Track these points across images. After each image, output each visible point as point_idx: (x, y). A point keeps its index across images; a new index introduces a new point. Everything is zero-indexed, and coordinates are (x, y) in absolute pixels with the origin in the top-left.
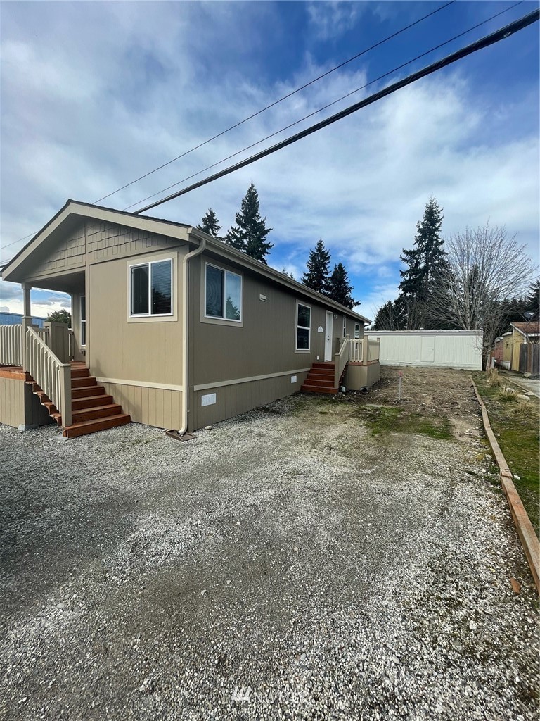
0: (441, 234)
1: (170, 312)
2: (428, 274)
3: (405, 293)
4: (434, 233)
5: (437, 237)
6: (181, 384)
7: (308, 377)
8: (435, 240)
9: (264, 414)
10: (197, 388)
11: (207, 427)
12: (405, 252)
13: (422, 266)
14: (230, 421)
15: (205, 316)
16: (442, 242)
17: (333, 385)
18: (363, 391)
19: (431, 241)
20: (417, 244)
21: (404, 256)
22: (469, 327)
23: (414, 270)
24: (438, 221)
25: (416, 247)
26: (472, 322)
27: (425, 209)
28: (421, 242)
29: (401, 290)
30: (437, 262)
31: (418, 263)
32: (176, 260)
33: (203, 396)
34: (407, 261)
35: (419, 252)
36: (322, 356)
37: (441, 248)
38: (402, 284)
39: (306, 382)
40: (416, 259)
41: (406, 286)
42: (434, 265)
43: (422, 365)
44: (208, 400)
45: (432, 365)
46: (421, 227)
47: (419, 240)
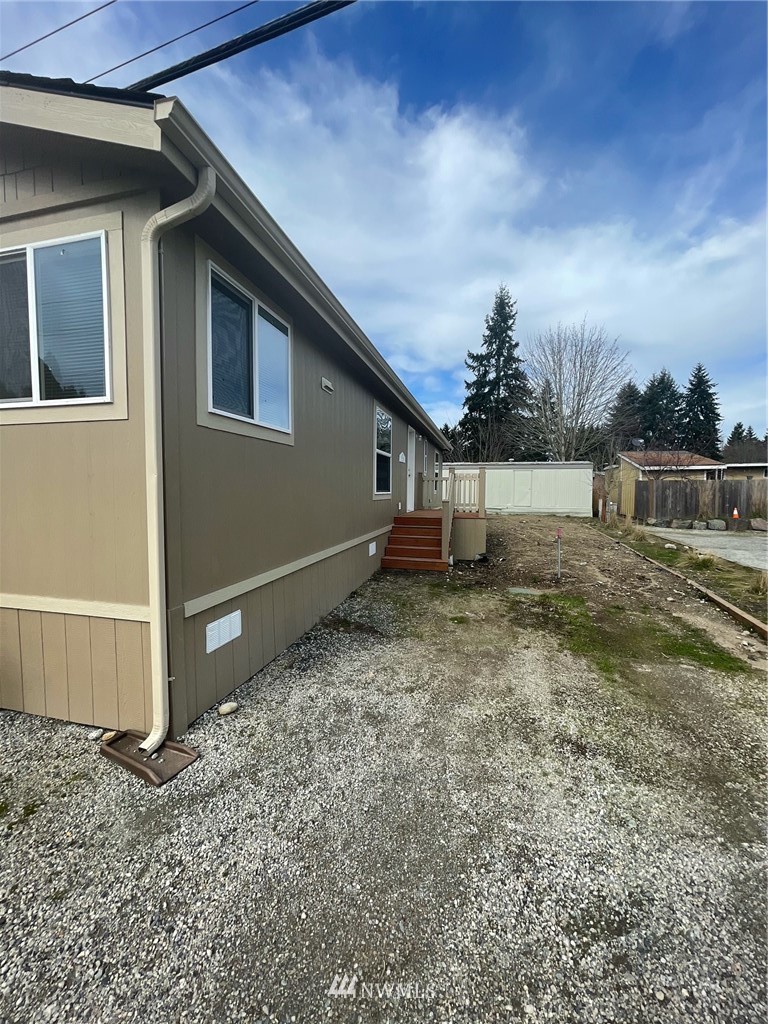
0: (515, 335)
1: (102, 393)
2: (499, 388)
3: (471, 412)
4: (506, 332)
5: (510, 338)
6: (145, 601)
7: (390, 541)
8: (508, 342)
9: (346, 638)
10: (193, 607)
11: (225, 708)
12: (471, 356)
13: (492, 376)
14: (276, 670)
15: (211, 409)
16: (517, 345)
17: (439, 555)
18: (480, 560)
19: (503, 342)
20: (485, 346)
21: (470, 361)
22: (564, 458)
23: (480, 383)
24: (511, 317)
25: (483, 351)
26: (567, 452)
27: (494, 300)
28: (491, 344)
29: (466, 408)
30: (510, 372)
31: (486, 373)
32: (116, 237)
33: (210, 626)
34: (474, 368)
35: (488, 357)
36: (404, 505)
37: (517, 353)
38: (468, 399)
39: (387, 552)
40: (485, 366)
41: (474, 403)
42: (506, 376)
43: (516, 510)
44: (223, 631)
45: (530, 510)
46: (491, 323)
47: (488, 341)
